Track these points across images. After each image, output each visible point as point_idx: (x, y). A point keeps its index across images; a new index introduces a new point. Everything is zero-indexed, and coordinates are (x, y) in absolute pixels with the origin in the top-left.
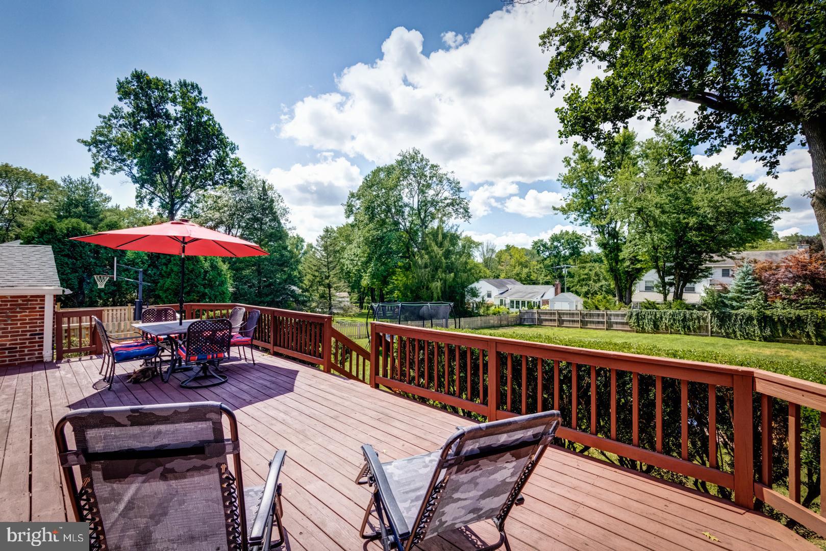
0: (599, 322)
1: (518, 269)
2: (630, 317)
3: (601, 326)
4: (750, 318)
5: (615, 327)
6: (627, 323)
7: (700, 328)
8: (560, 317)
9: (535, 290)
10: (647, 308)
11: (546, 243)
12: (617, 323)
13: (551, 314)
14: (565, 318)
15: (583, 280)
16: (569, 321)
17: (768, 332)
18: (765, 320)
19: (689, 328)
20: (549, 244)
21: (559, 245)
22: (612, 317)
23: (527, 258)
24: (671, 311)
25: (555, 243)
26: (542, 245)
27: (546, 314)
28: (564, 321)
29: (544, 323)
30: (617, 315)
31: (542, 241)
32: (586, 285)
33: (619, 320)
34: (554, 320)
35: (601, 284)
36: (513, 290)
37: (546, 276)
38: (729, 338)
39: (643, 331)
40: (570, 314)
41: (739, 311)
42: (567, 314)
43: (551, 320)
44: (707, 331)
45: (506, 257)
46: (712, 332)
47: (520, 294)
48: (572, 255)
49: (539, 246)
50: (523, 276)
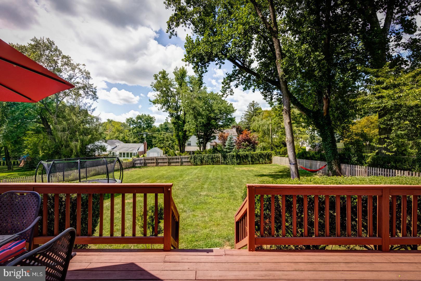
0: (177, 162)
1: (117, 134)
2: (191, 158)
3: (178, 164)
4: (233, 156)
5: (184, 164)
6: (189, 162)
7: (217, 161)
8: (157, 161)
9: (133, 146)
10: (197, 154)
11: (134, 120)
12: (185, 162)
13: (152, 159)
14: (159, 161)
15: (161, 140)
16: (162, 162)
17: (238, 161)
18: (238, 157)
19: (214, 162)
20: (136, 120)
21: (141, 121)
22: (183, 159)
23: (122, 128)
24: (207, 155)
25: (139, 121)
26: (132, 121)
27: (149, 159)
28: (159, 163)
29: (148, 165)
30: (185, 158)
31: (132, 118)
32: (162, 143)
33: (186, 160)
34: (154, 163)
35: (169, 143)
36: (120, 147)
37: (134, 138)
38: (227, 164)
39: (197, 165)
40: (162, 159)
41: (230, 153)
42: (161, 159)
43: (152, 163)
44: (220, 163)
45: (109, 126)
46: (222, 163)
47: (125, 149)
48: (148, 127)
49: (130, 121)
50: (121, 138)
